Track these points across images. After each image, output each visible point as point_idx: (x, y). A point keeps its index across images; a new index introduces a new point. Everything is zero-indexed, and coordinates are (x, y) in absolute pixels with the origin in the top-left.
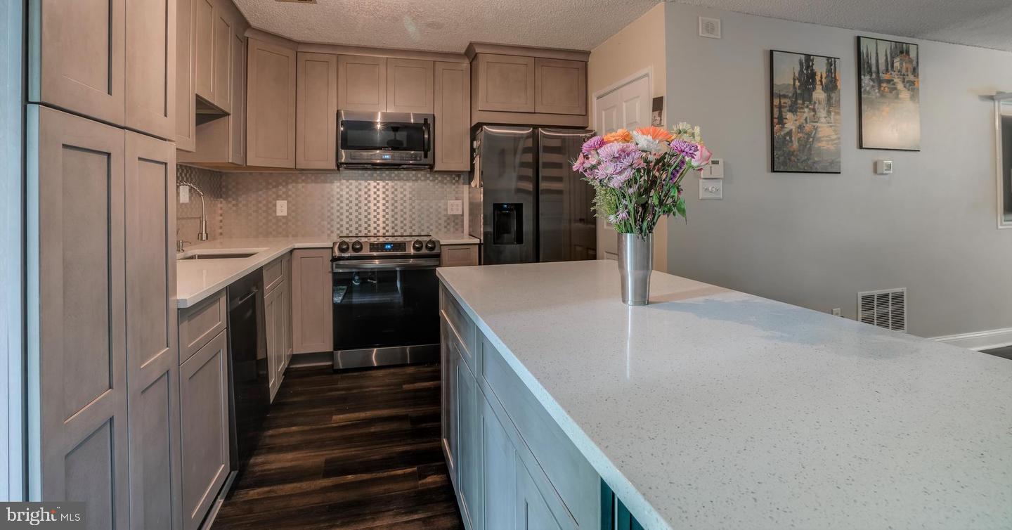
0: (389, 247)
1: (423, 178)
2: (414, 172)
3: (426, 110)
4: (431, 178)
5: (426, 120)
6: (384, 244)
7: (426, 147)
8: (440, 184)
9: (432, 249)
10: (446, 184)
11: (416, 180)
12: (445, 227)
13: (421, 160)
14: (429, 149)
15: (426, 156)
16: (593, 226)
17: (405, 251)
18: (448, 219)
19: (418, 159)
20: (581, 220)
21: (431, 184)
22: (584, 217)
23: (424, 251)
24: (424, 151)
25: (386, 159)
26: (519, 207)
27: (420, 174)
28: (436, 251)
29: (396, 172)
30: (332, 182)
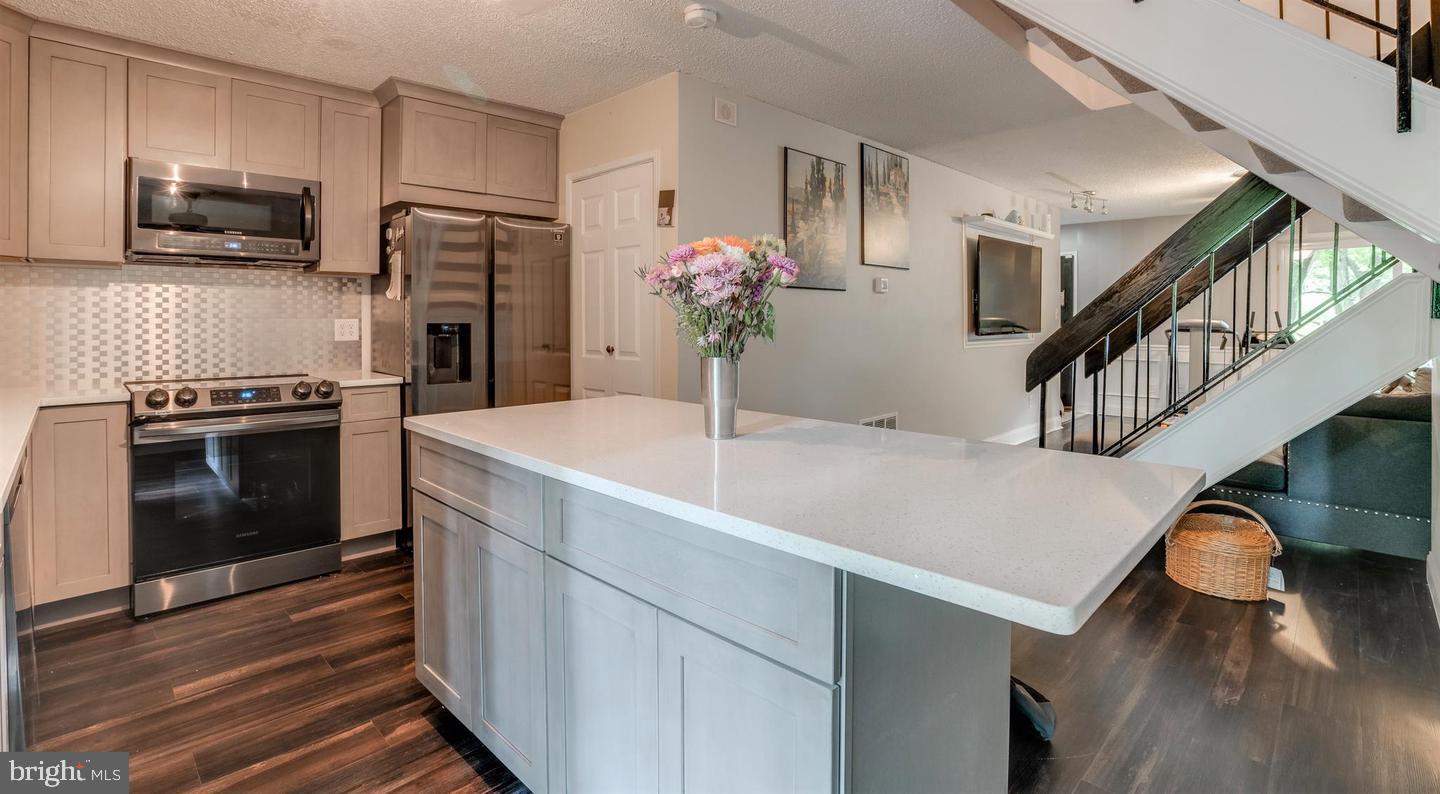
0: (249, 395)
1: (290, 283)
2: (274, 273)
3: (308, 174)
4: (305, 283)
5: (307, 191)
6: (237, 392)
7: (308, 234)
8: (320, 293)
9: (327, 395)
10: (331, 293)
11: (278, 286)
12: (331, 361)
13: (297, 253)
14: (312, 237)
15: (306, 247)
16: (565, 354)
17: (280, 400)
18: (335, 348)
19: (293, 251)
20: (545, 347)
21: (305, 292)
22: (547, 342)
23: (313, 399)
24: (302, 238)
25: (232, 250)
26: (465, 330)
27: (286, 276)
28: (333, 398)
29: (240, 271)
30: (104, 285)
